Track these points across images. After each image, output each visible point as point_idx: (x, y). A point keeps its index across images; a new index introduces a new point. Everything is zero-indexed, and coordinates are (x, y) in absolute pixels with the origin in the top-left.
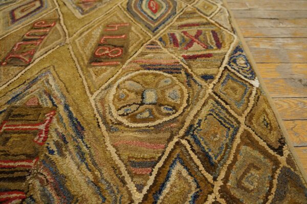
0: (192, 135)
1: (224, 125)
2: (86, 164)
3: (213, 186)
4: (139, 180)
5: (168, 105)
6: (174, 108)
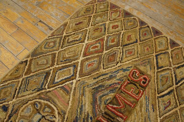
0: (41, 87)
1: (28, 82)
2: (82, 104)
3: (53, 69)
4: (70, 86)
5: (35, 107)
6: (35, 104)
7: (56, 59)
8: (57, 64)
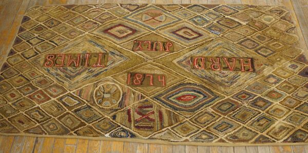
0: (87, 107)
1: (89, 118)
2: (83, 79)
3: (70, 111)
4: (76, 92)
5: (102, 101)
6: (100, 103)
7: (62, 114)
8: (66, 110)
